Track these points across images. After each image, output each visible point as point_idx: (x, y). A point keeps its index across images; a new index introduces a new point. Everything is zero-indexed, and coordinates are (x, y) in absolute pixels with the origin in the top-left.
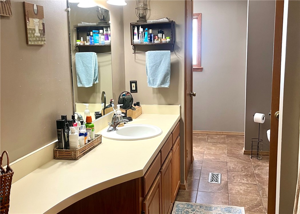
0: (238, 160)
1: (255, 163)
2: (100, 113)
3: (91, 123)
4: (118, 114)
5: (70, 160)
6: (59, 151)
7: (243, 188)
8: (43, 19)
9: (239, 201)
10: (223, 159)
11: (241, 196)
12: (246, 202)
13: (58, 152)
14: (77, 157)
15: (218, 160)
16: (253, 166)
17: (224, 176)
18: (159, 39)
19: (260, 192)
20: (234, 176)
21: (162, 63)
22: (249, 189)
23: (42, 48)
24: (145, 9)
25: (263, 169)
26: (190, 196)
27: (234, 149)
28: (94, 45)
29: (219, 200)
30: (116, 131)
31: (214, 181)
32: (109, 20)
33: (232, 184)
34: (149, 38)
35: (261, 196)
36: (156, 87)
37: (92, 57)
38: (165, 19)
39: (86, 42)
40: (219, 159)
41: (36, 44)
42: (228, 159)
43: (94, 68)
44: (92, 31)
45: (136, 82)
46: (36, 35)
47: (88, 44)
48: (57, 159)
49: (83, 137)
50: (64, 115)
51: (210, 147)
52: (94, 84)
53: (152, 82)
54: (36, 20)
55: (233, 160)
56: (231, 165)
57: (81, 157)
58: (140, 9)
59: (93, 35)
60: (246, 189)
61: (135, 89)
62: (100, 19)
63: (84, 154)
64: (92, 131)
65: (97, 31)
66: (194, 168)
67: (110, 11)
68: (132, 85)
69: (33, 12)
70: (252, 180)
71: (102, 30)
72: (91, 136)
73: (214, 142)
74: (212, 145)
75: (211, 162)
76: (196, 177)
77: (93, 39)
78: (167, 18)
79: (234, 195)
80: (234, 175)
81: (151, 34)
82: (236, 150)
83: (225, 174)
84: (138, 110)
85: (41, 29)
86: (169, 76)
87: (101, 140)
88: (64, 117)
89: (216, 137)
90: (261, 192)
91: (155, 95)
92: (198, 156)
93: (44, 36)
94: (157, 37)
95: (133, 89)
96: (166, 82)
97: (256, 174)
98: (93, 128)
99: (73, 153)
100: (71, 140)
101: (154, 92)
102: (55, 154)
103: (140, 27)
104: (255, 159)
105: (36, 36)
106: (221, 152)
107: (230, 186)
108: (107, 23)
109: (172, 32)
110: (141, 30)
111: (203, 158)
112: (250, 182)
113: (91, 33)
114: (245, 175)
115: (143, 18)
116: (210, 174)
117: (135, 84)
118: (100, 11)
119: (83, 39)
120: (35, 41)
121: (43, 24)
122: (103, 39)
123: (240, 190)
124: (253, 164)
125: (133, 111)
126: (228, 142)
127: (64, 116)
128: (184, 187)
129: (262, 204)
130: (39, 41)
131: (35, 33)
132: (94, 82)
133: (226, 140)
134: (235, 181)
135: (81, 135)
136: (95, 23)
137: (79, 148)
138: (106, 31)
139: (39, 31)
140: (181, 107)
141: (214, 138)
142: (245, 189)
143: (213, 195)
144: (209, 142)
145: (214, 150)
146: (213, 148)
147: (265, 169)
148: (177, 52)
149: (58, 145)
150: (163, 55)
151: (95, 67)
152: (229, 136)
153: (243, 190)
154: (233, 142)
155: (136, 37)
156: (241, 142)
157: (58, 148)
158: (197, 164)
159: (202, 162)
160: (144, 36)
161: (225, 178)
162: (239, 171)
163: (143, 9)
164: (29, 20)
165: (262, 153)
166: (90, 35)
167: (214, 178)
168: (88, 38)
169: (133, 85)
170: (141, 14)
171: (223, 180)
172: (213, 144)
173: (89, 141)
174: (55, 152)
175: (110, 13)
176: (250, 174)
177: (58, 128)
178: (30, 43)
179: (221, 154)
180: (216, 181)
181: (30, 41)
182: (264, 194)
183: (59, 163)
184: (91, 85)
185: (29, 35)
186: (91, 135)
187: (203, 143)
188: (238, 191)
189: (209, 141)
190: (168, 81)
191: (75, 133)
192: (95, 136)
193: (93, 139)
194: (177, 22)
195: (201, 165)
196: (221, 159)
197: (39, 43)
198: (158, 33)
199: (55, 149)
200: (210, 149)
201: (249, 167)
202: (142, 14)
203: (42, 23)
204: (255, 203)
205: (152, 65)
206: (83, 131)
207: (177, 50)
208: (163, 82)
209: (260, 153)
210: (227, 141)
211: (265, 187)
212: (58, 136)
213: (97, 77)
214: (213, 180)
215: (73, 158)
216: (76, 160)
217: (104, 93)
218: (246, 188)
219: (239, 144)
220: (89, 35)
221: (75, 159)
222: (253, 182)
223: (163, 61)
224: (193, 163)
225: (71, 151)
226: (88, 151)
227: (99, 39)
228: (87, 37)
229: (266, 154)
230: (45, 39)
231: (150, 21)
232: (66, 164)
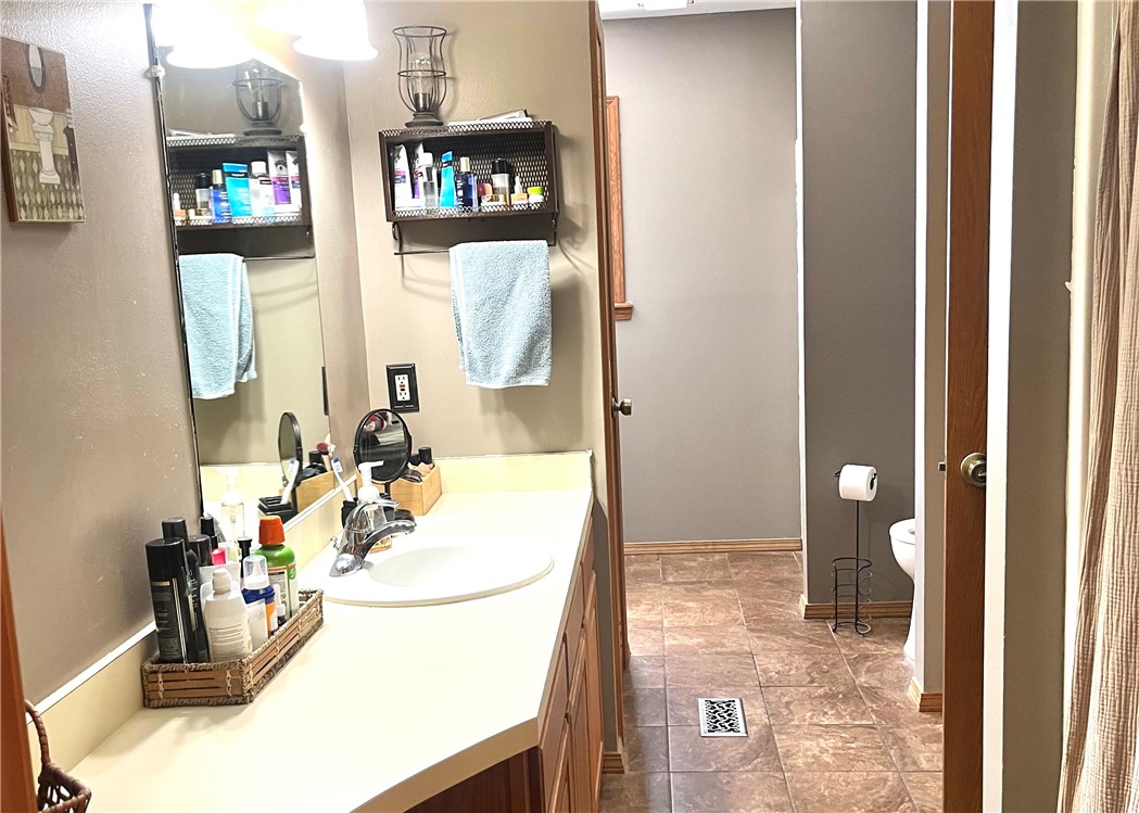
0: (789, 642)
1: (852, 650)
2: (284, 502)
3: (282, 547)
4: (370, 502)
5: (218, 705)
6: (167, 672)
7: (829, 743)
8: (68, 110)
9: (826, 794)
10: (735, 642)
11: (827, 774)
12: (851, 796)
13: (160, 676)
14: (249, 691)
15: (719, 649)
16: (849, 660)
17: (753, 705)
18: (501, 197)
19: (892, 752)
20: (788, 704)
21: (517, 289)
22: (853, 745)
23: (71, 237)
24: (436, 76)
25: (880, 668)
26: (644, 795)
27: (767, 604)
28: (231, 223)
29: (754, 799)
30: (366, 568)
31: (720, 728)
32: (300, 122)
33: (787, 734)
34: (461, 193)
35: (899, 767)
36: (499, 384)
37: (224, 274)
38: (517, 114)
39: (196, 214)
40: (723, 646)
41: (47, 220)
42: (753, 643)
43: (237, 319)
44: (221, 168)
45: (410, 371)
46: (43, 178)
47: (204, 220)
48: (158, 707)
49: (258, 606)
50: (173, 521)
51: (678, 602)
52: (237, 385)
53: (480, 365)
54: (42, 116)
55: (773, 644)
56: (771, 664)
57: (259, 687)
58: (418, 77)
59: (224, 185)
60: (840, 748)
61: (408, 398)
62: (251, 119)
63: (270, 675)
64: (289, 578)
65: (243, 168)
66: (637, 686)
67: (301, 83)
68: (398, 383)
69: (28, 77)
70: (853, 711)
71: (263, 164)
72: (287, 599)
73: (692, 583)
74: (684, 593)
75: (695, 659)
76: (649, 719)
77: (227, 201)
78: (525, 112)
79: (802, 772)
80: (786, 699)
81: (465, 177)
82: (774, 605)
83: (754, 697)
84: (430, 480)
85: (61, 156)
86: (547, 342)
87: (321, 611)
88: (174, 530)
89: (693, 564)
90: (895, 755)
91: (492, 417)
92: (641, 638)
93: (74, 184)
94: (488, 186)
95: (400, 398)
96: (537, 365)
97: (862, 687)
98: (294, 566)
99: (228, 675)
100: (211, 622)
101: (485, 408)
102: (150, 687)
103: (420, 150)
104: (847, 634)
105: (43, 186)
106: (721, 616)
107: (782, 742)
108: (279, 133)
109: (549, 168)
110: (425, 159)
111: (664, 647)
112: (850, 721)
113: (217, 176)
114: (825, 696)
115: (429, 110)
116: (702, 702)
117: (406, 376)
118: (249, 84)
119: (180, 199)
120: (43, 208)
121: (69, 132)
122: (267, 200)
123: (820, 752)
124: (843, 651)
125: (411, 487)
126: (740, 576)
127: (173, 525)
128: (617, 764)
129: (908, 795)
130: (57, 204)
131: (39, 171)
132: (239, 377)
133: (733, 571)
134: (796, 722)
135: (250, 596)
136: (232, 135)
137: (248, 650)
138: (277, 164)
139: (55, 164)
140: (593, 459)
141: (686, 568)
142: (836, 748)
143: (729, 782)
144: (671, 583)
145: (694, 611)
146: (691, 604)
147: (889, 666)
148: (572, 244)
149: (158, 652)
150: (519, 259)
151: (240, 316)
152: (737, 556)
153: (831, 751)
154: (757, 577)
155: (402, 190)
156: (786, 575)
157: (160, 661)
158: (644, 669)
159: (662, 661)
160: (439, 186)
161: (757, 712)
162: (804, 683)
163: (430, 74)
164: (12, 115)
165: (871, 610)
166: (212, 185)
167: (719, 718)
168: (201, 195)
169: (402, 380)
170: (421, 96)
171: (752, 723)
172: (687, 590)
173: (281, 621)
174: (146, 678)
175: (301, 91)
176: (842, 688)
177: (155, 575)
178: (22, 216)
179: (725, 624)
180: (729, 728)
181: (24, 206)
182: (906, 760)
183: (174, 723)
184: (228, 389)
185: (17, 183)
186: (287, 593)
187: (649, 587)
188: (814, 756)
189: (670, 579)
190: (542, 362)
191: (229, 591)
192: (301, 599)
193: (296, 611)
194: (565, 128)
195: (660, 671)
196: (731, 645)
197: (58, 217)
198: (494, 172)
199: (148, 666)
200: (683, 610)
201: (834, 664)
202: (424, 95)
203: (63, 128)
204: (883, 793)
205: (476, 298)
206: (258, 580)
207: (569, 239)
208: (527, 363)
209: (864, 611)
210: (737, 573)
211: (905, 734)
212: (156, 612)
213: (250, 357)
214: (717, 725)
215: (228, 697)
216: (246, 703)
217: (289, 418)
218: (840, 744)
219: (780, 583)
220: (204, 183)
221: (241, 699)
222: (862, 719)
223: (519, 283)
224: (631, 669)
225: (223, 669)
226: (281, 660)
227: (252, 198)
228: (197, 191)
229: (883, 610)
230: (82, 196)
231: (456, 124)
232: (207, 726)
